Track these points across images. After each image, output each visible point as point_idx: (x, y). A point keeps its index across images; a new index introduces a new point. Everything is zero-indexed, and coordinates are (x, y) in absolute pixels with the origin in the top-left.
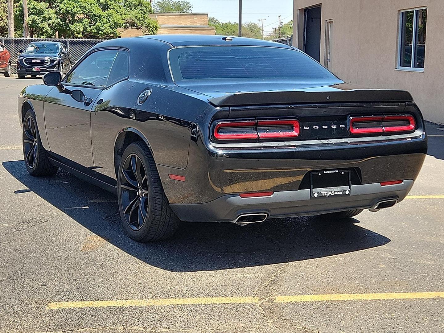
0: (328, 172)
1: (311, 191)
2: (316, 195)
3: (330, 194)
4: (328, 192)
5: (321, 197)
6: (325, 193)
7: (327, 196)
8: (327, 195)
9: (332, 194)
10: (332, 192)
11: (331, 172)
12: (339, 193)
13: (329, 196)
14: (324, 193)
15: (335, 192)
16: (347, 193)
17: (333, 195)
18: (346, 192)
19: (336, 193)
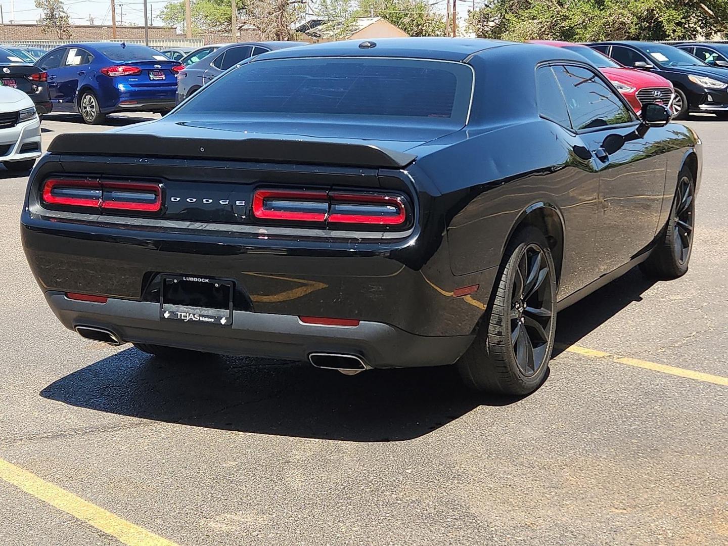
0: (191, 279)
1: (161, 307)
2: (167, 315)
3: (190, 317)
4: (188, 314)
5: (175, 320)
6: (183, 314)
7: (185, 321)
8: (185, 318)
9: (194, 319)
10: (195, 316)
11: (195, 279)
12: (207, 319)
13: (188, 320)
14: (181, 315)
15: (200, 316)
16: (223, 321)
17: (196, 321)
18: (221, 321)
19: (202, 319)
